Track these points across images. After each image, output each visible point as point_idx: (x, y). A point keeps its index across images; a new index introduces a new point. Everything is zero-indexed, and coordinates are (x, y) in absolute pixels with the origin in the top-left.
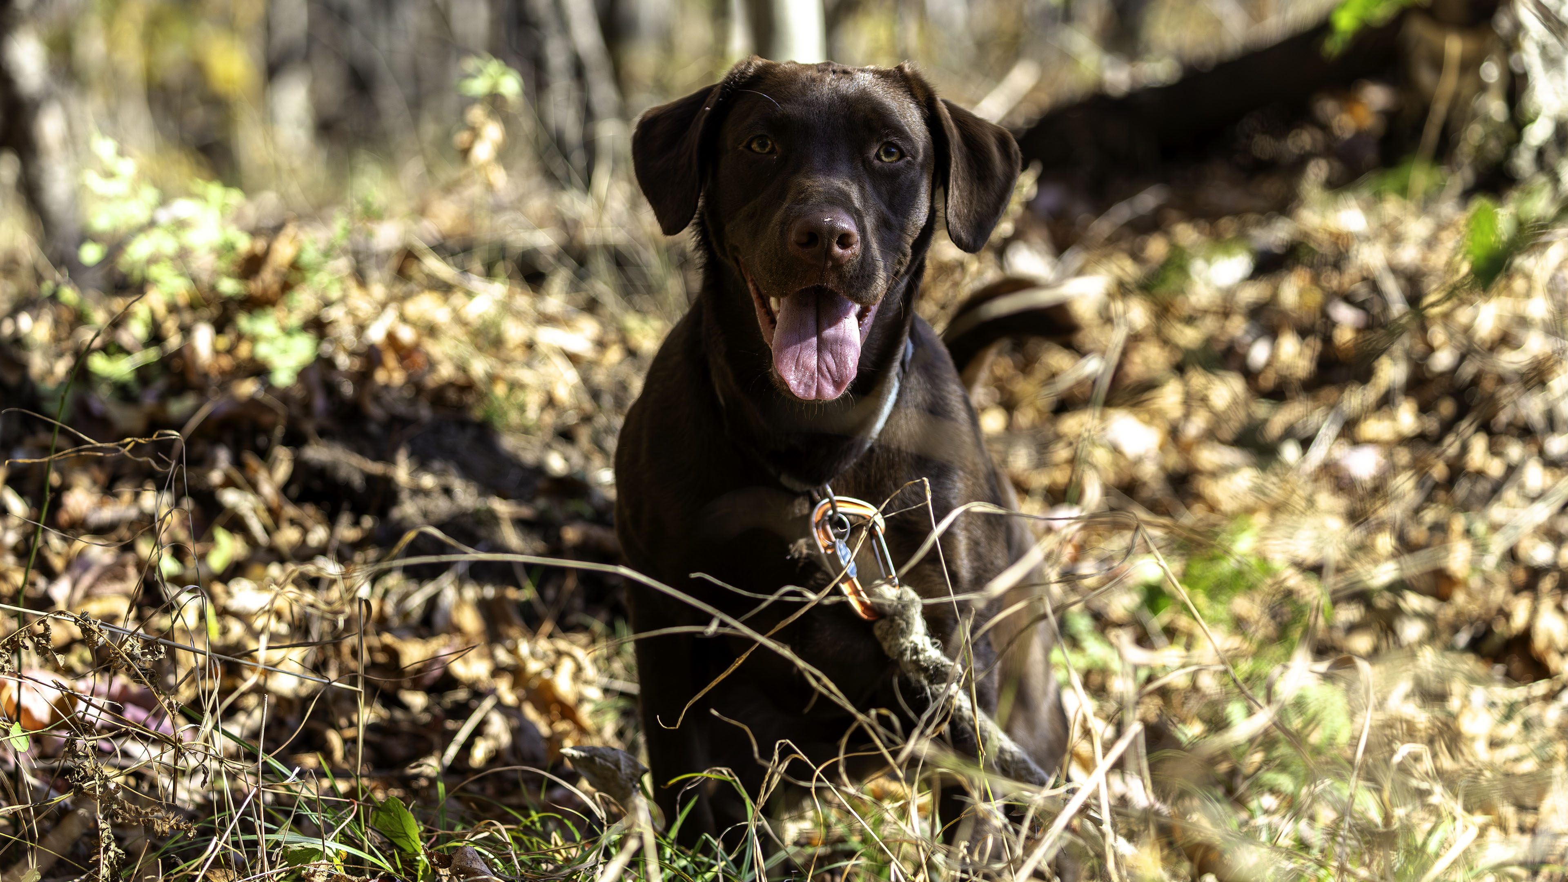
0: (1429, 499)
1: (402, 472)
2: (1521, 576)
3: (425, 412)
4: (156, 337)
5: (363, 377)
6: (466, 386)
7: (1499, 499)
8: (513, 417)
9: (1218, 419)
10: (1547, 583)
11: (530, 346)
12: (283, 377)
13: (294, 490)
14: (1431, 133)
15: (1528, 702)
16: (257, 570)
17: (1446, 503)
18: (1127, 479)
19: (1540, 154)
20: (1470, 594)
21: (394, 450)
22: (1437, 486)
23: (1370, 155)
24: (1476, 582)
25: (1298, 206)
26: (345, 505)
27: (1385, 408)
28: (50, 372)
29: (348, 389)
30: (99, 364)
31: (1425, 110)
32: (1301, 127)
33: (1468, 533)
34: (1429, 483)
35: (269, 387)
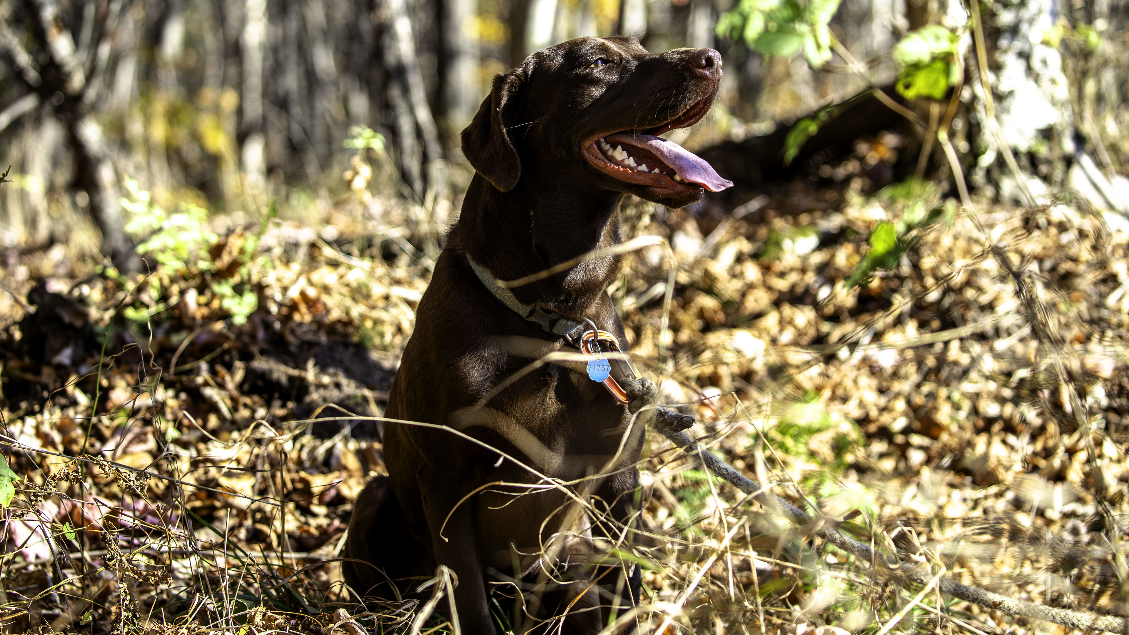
0: (925, 378)
1: (311, 374)
2: (981, 423)
3: (323, 338)
4: (164, 297)
5: (286, 319)
6: (348, 323)
7: (967, 378)
8: (377, 341)
9: (801, 333)
10: (997, 427)
11: (387, 298)
12: (240, 319)
13: (246, 387)
14: (923, 161)
15: (986, 498)
16: (225, 435)
17: (935, 381)
18: (745, 370)
19: (989, 171)
20: (951, 434)
21: (305, 362)
22: (930, 371)
23: (888, 174)
24: (954, 428)
25: (846, 206)
26: (276, 395)
27: (899, 326)
28: (102, 319)
29: (277, 325)
30: (130, 313)
31: (920, 147)
32: (847, 159)
33: (949, 398)
34: (925, 369)
35: (231, 326)
